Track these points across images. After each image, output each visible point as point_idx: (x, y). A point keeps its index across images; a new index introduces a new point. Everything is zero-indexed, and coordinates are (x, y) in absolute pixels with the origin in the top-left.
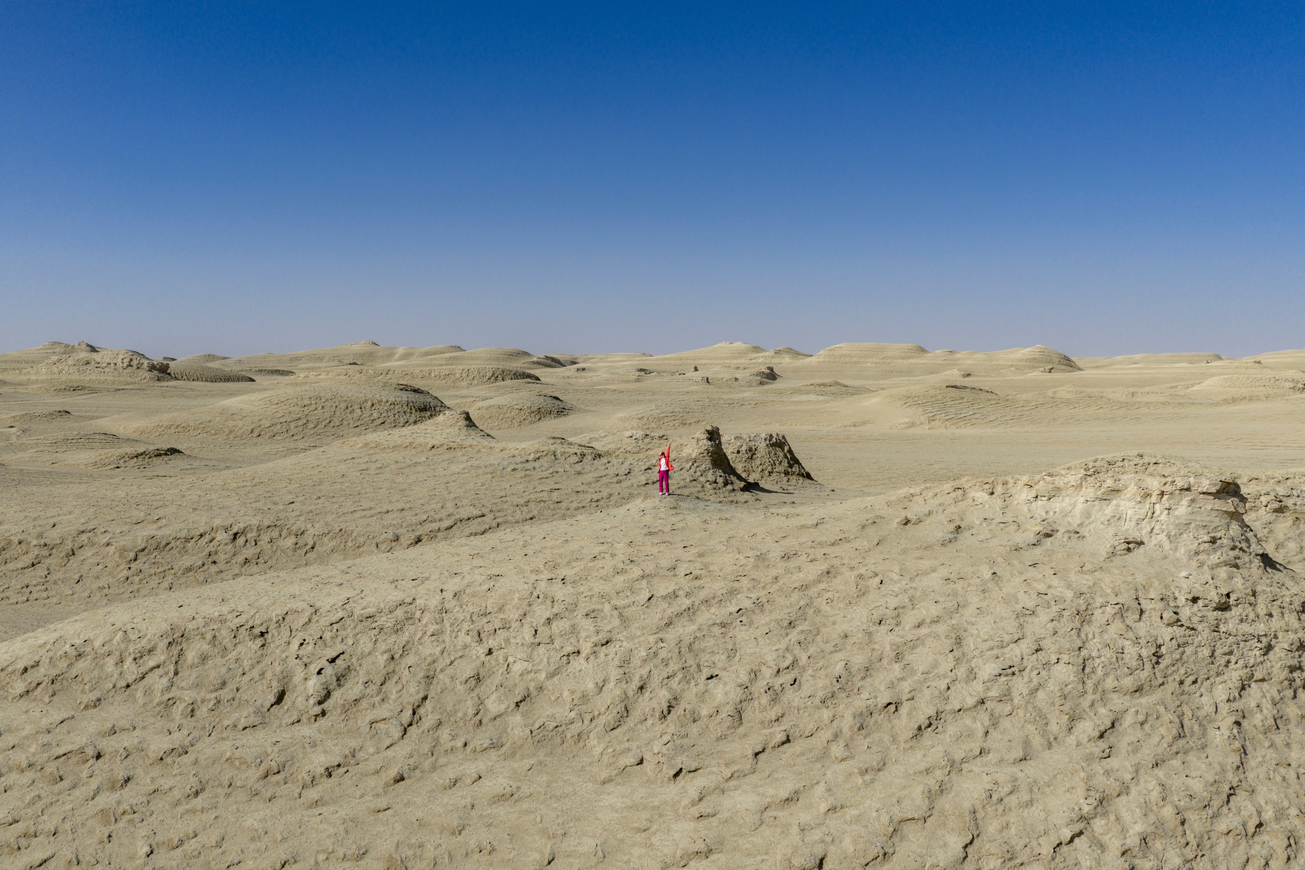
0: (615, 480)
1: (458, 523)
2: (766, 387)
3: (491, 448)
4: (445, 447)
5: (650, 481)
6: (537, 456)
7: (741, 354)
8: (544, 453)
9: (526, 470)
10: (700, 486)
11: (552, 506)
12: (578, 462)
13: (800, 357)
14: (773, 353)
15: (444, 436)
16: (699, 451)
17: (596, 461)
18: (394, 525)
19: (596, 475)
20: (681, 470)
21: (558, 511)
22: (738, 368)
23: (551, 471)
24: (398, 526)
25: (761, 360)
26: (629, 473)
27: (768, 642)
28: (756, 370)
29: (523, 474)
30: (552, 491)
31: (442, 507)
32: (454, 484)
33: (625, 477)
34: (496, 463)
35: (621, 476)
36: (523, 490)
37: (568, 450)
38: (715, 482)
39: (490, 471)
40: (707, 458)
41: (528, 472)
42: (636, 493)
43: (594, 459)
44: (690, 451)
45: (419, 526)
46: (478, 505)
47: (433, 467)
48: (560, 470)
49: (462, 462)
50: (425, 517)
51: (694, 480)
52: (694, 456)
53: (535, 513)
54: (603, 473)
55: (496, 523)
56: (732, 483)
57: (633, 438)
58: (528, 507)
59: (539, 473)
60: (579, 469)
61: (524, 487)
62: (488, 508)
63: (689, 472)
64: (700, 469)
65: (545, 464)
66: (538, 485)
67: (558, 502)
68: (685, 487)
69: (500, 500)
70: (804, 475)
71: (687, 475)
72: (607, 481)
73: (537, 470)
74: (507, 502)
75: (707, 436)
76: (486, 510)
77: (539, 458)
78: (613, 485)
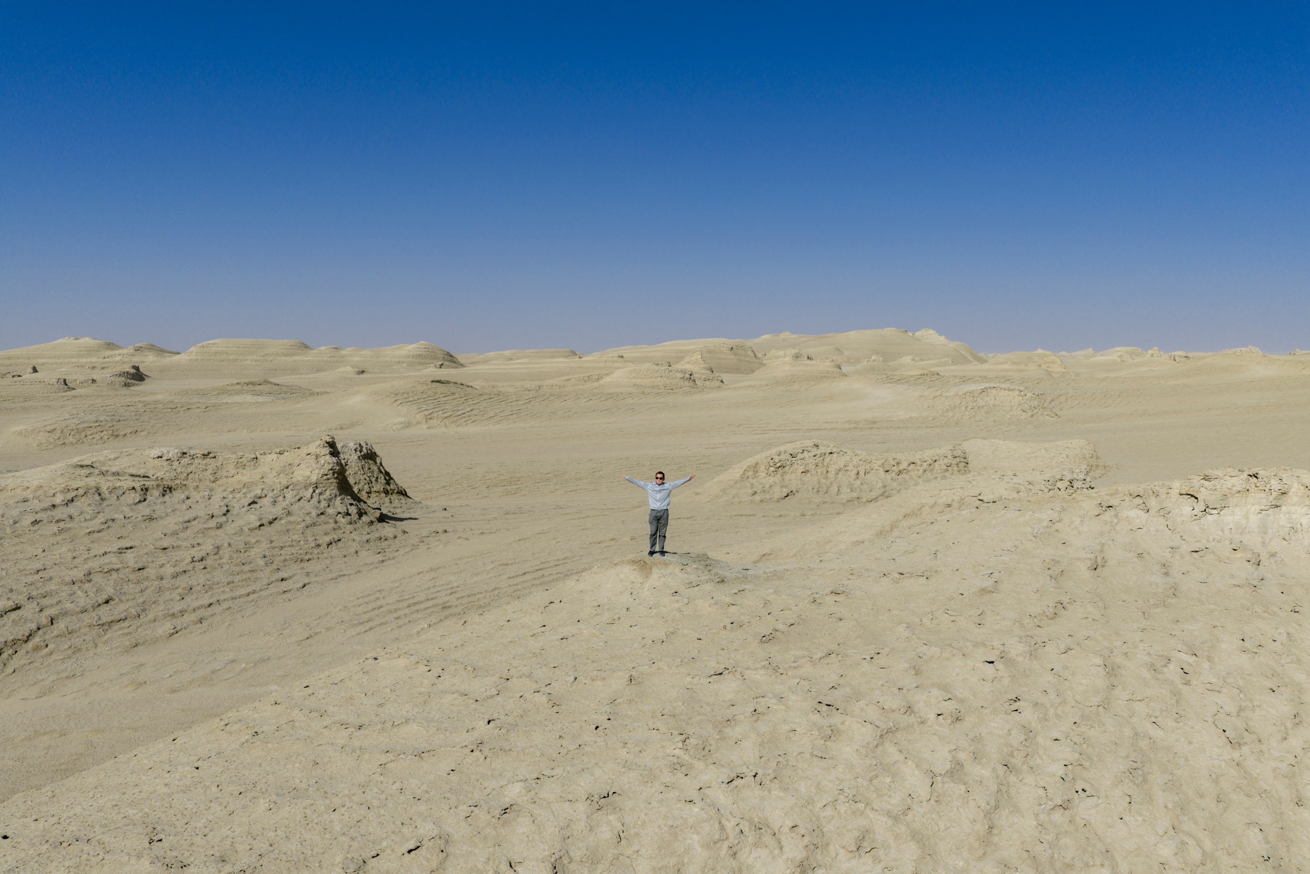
0: (212, 523)
2: (132, 389)
5: (265, 521)
6: (69, 496)
7: (90, 351)
8: (81, 492)
9: (58, 521)
10: (332, 521)
11: (132, 577)
12: (140, 502)
13: (166, 354)
14: (132, 351)
16: (322, 472)
17: (167, 497)
19: (181, 520)
20: (299, 500)
21: (146, 583)
22: (94, 368)
23: (101, 518)
25: (118, 358)
26: (228, 511)
28: (119, 369)
29: (54, 528)
30: (121, 551)
33: (224, 518)
35: (218, 517)
36: (70, 555)
37: (118, 484)
38: (348, 514)
40: (332, 480)
41: (62, 525)
42: (254, 540)
43: (164, 495)
44: (307, 473)
48: (116, 516)
51: (322, 514)
52: (314, 479)
53: (109, 591)
54: (189, 515)
55: (46, 617)
56: (366, 513)
57: (164, 458)
58: (92, 583)
59: (82, 525)
60: (147, 512)
61: (69, 550)
62: (20, 593)
63: (311, 502)
64: (324, 496)
65: (88, 509)
66: (92, 545)
67: (139, 569)
68: (314, 524)
69: (37, 577)
70: (403, 493)
71: (311, 508)
72: (201, 526)
73: (77, 520)
74: (51, 579)
75: (327, 450)
76: (20, 597)
77: (72, 500)
78: (213, 533)
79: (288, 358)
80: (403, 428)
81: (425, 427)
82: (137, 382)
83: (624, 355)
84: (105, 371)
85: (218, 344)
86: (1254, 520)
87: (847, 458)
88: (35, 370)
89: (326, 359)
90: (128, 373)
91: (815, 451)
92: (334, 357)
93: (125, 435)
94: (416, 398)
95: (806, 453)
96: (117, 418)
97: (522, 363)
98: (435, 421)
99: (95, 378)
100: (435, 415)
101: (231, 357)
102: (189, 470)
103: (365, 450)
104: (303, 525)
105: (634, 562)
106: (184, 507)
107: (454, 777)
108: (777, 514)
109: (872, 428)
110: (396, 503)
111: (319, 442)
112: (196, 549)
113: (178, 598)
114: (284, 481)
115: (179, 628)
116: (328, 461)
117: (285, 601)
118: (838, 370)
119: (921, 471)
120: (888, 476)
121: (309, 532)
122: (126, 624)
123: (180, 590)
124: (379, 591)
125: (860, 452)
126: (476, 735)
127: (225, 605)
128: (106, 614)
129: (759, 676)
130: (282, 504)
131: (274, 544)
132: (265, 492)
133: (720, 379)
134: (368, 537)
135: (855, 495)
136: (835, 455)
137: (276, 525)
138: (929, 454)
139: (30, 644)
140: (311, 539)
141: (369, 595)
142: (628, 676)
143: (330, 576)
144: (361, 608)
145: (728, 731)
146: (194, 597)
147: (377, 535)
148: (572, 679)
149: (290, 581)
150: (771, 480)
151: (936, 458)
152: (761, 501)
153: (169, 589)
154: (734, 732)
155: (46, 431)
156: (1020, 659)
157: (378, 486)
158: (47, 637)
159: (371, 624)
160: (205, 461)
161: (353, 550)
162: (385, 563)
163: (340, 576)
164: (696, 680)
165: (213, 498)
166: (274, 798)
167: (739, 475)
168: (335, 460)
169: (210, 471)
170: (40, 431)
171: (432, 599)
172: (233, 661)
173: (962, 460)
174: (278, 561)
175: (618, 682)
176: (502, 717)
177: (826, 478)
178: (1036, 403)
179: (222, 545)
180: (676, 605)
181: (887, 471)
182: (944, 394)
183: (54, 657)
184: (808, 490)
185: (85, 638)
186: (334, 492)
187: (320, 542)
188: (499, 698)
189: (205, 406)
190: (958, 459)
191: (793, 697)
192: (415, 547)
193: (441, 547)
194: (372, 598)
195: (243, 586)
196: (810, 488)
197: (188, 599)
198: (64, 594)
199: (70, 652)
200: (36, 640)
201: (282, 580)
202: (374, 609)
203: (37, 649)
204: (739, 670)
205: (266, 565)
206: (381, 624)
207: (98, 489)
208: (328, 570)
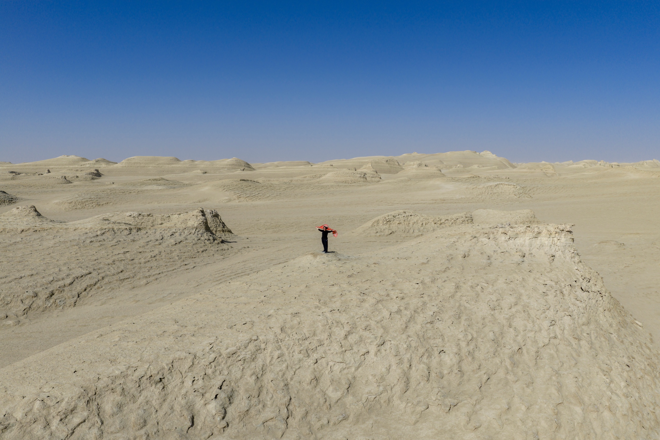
1: (76, 280)
2: (96, 181)
3: (66, 229)
4: (32, 230)
5: (177, 242)
7: (75, 162)
8: (107, 230)
9: (99, 241)
10: (203, 242)
11: (130, 263)
12: (129, 234)
13: (111, 164)
14: (94, 162)
15: (25, 223)
16: (199, 223)
17: (139, 232)
18: (31, 286)
19: (145, 241)
20: (190, 234)
21: (135, 265)
22: (77, 170)
23: (115, 240)
24: (34, 287)
25: (88, 166)
26: (163, 238)
27: (455, 328)
28: (89, 171)
29: (99, 244)
30: (125, 253)
31: (60, 271)
32: (54, 254)
33: (161, 241)
34: (77, 238)
35: (159, 240)
36: (106, 254)
37: (120, 227)
38: (209, 240)
39: (75, 244)
40: (203, 226)
41: (101, 243)
42: (173, 250)
43: (138, 232)
44: (193, 223)
45: (49, 285)
46: (83, 267)
47: (29, 244)
48: (121, 240)
49: (49, 239)
50: (51, 278)
51: (199, 239)
52: (196, 225)
53: (122, 268)
54: (148, 239)
55: (101, 277)
56: (216, 239)
57: (132, 216)
58: (115, 265)
59: (109, 243)
60: (132, 238)
61: (105, 252)
62: (91, 268)
63: (195, 235)
64: (200, 232)
65: (110, 237)
66: (113, 251)
67: (132, 260)
68: (196, 244)
69: (95, 262)
70: (230, 231)
71: (194, 237)
72: (153, 244)
73: (106, 241)
74: (100, 263)
75: (201, 214)
76: (91, 269)
77: (104, 233)
78: (158, 246)
79: (169, 166)
80: (227, 202)
81: (237, 201)
82: (98, 177)
83: (333, 164)
84: (83, 172)
85: (136, 158)
86: (527, 242)
87: (418, 218)
88: (49, 172)
89: (187, 166)
90: (93, 173)
91: (404, 215)
92: (191, 165)
93: (103, 205)
94: (233, 188)
95: (400, 215)
96: (99, 197)
97: (283, 169)
98: (242, 198)
99: (78, 175)
100: (242, 196)
101: (142, 165)
102: (142, 221)
103: (214, 213)
104: (192, 244)
105: (312, 254)
106: (146, 236)
107: (255, 309)
108: (386, 241)
109: (443, 203)
110: (227, 235)
111: (197, 210)
112: (152, 252)
113: (147, 271)
114: (184, 227)
115: (149, 282)
116: (201, 218)
117: (187, 273)
118: (440, 172)
119: (451, 223)
120: (436, 225)
121: (194, 246)
122: (129, 280)
123: (148, 268)
124: (223, 269)
125: (424, 215)
126: (261, 299)
127: (165, 274)
128: (122, 276)
129: (345, 286)
130: (183, 235)
131: (181, 251)
132: (177, 230)
133: (379, 177)
134: (217, 249)
135: (420, 233)
136: (413, 216)
137: (181, 244)
138: (455, 216)
139: (96, 286)
140: (195, 249)
141: (219, 271)
142: (306, 285)
143: (204, 264)
144: (217, 275)
145: (333, 299)
146: (153, 270)
147: (221, 248)
148: (289, 286)
149: (189, 265)
150: (385, 227)
151: (458, 218)
152: (380, 236)
153: (144, 267)
154: (334, 300)
155: (68, 203)
156: (428, 283)
157: (220, 229)
158: (102, 284)
159: (220, 282)
160: (148, 218)
161: (212, 254)
162: (225, 259)
163: (208, 264)
164: (326, 287)
165: (156, 233)
166: (206, 313)
167: (371, 224)
168: (204, 218)
169: (150, 222)
170: (65, 203)
172: (171, 293)
173: (470, 218)
174: (183, 257)
175: (303, 287)
176: (268, 295)
177: (408, 226)
178: (521, 191)
179: (162, 251)
180: (324, 267)
181: (435, 223)
182: (478, 187)
183: (105, 291)
184: (400, 231)
185: (115, 284)
186: (204, 231)
187: (199, 250)
188: (268, 291)
189: (138, 191)
190: (468, 218)
191: (354, 291)
192: (236, 253)
193: (247, 253)
194: (221, 272)
195: (171, 267)
196: (401, 230)
197: (151, 271)
198: (106, 268)
199: (110, 289)
200: (98, 285)
201: (185, 265)
202: (222, 276)
203: (98, 288)
204: (339, 284)
205: (179, 259)
206: (225, 281)
207: (113, 229)
208: (203, 261)
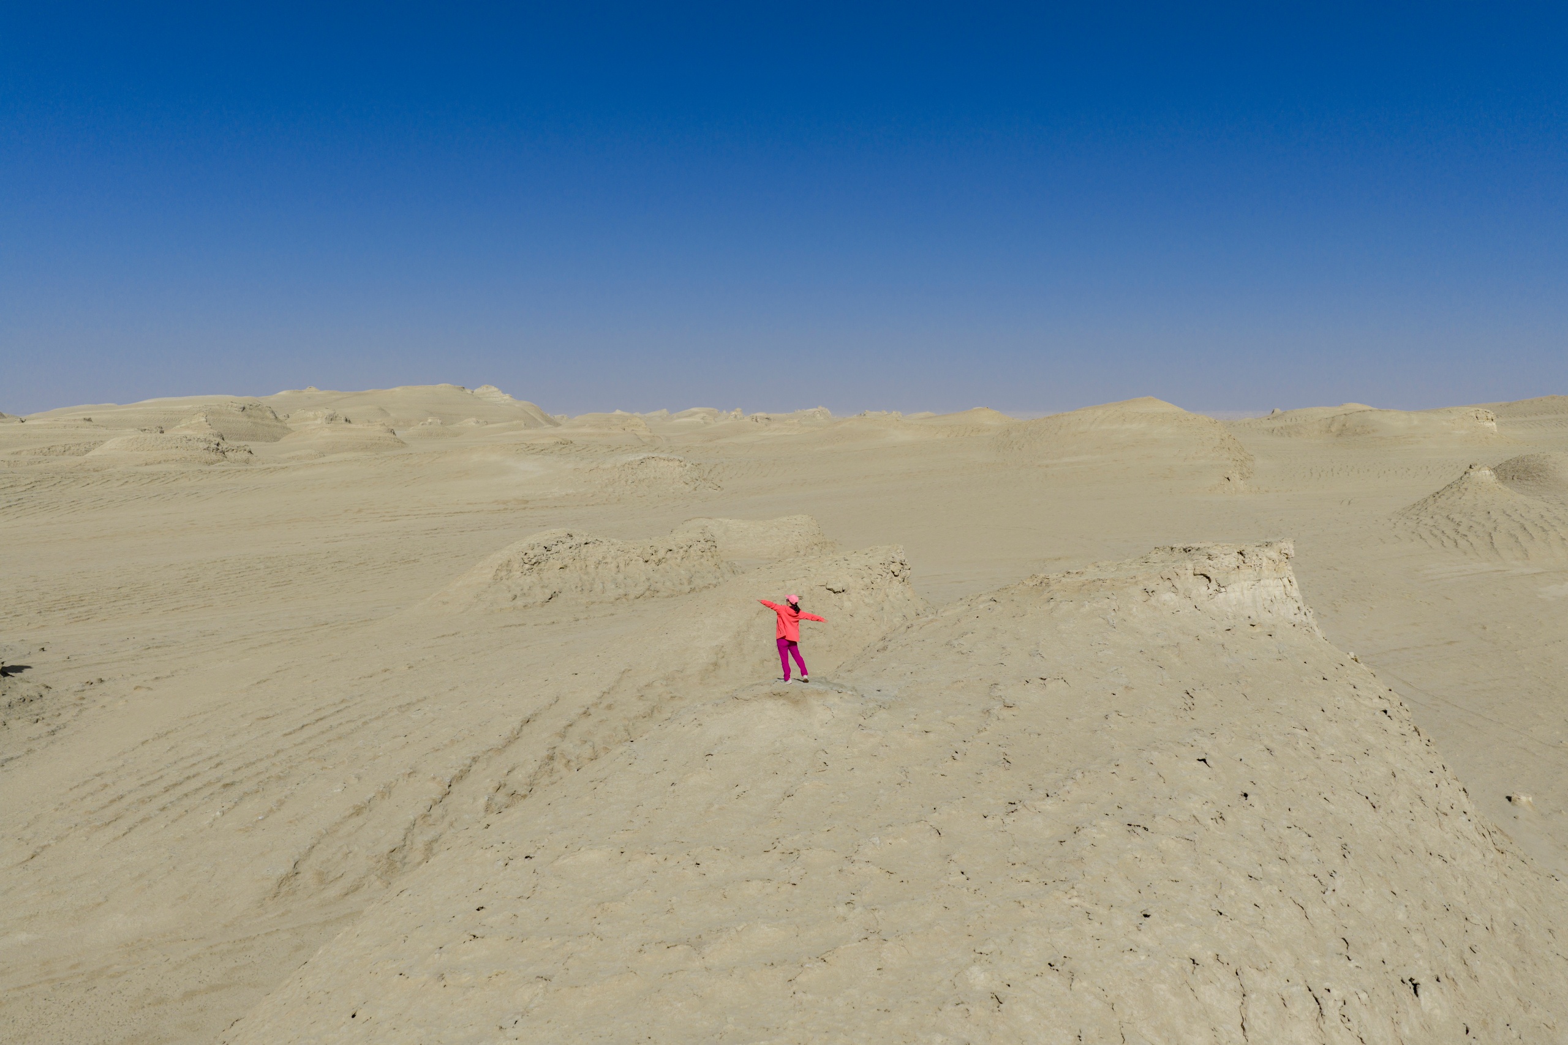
87: (604, 548)
91: (569, 542)
95: (560, 544)
105: (778, 695)
118: (392, 435)
119: (679, 558)
120: (649, 567)
125: (616, 541)
133: (248, 449)
134: (5, 699)
135: (621, 591)
136: (591, 545)
138: (681, 539)
141: (85, 783)
144: (88, 802)
147: (15, 695)
151: (690, 543)
163: (6, 760)
167: (489, 576)
171: (194, 776)
173: (713, 544)
177: (587, 573)
178: (695, 474)
182: (601, 466)
184: (571, 590)
190: (710, 543)
192: (79, 706)
194: (95, 786)
196: (573, 587)
202: (111, 802)
